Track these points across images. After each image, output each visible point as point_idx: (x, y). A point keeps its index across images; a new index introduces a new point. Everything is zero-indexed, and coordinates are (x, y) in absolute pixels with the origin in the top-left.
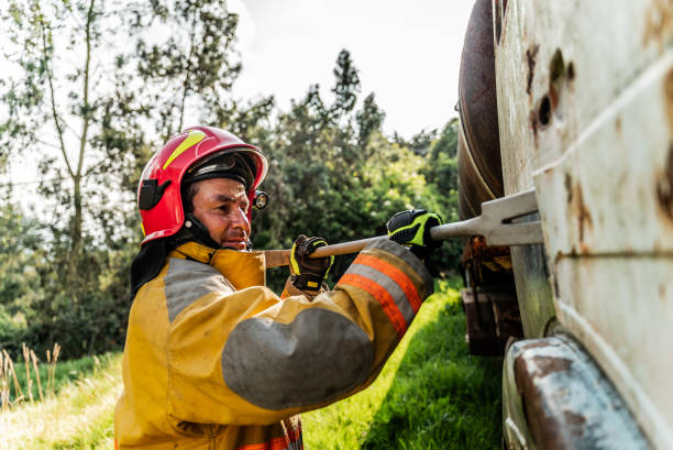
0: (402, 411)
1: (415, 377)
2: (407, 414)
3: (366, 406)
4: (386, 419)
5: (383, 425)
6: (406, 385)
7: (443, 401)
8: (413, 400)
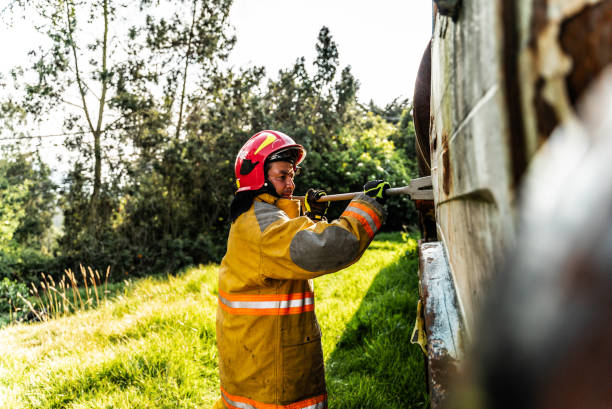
0: (367, 322)
1: (377, 301)
2: (370, 324)
3: (340, 319)
4: (355, 327)
5: (353, 331)
6: (369, 306)
7: (397, 316)
8: (375, 315)
